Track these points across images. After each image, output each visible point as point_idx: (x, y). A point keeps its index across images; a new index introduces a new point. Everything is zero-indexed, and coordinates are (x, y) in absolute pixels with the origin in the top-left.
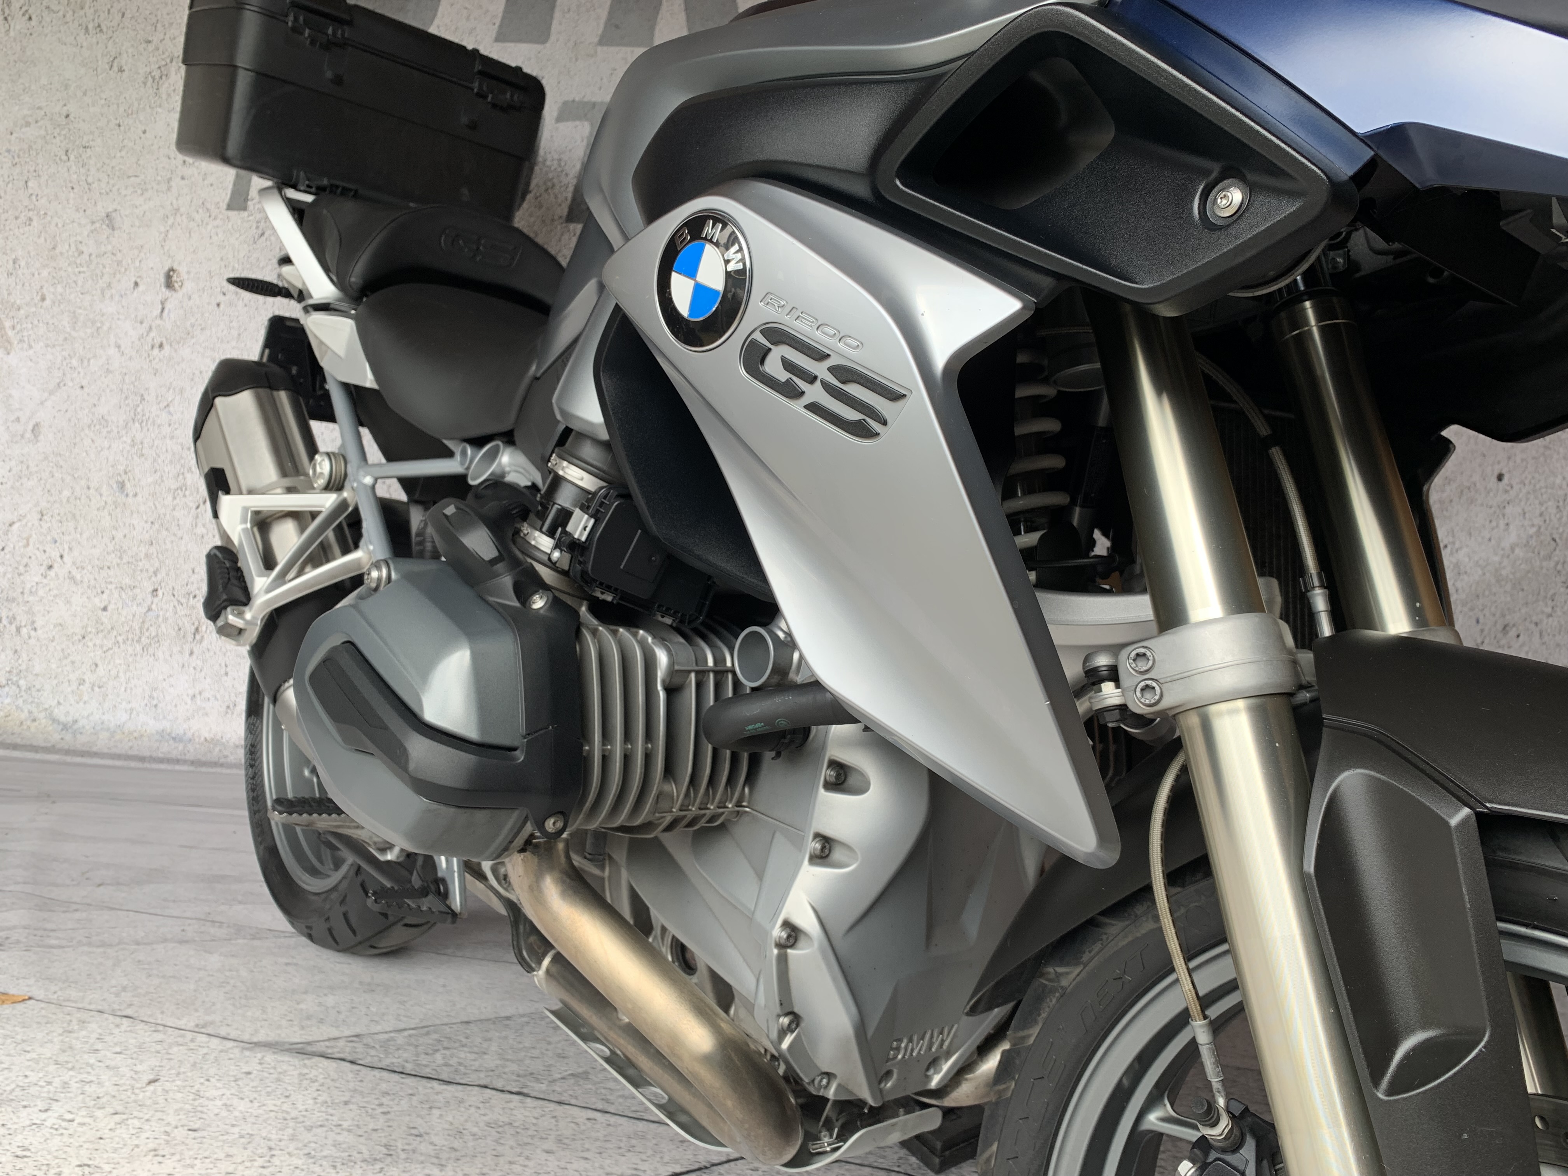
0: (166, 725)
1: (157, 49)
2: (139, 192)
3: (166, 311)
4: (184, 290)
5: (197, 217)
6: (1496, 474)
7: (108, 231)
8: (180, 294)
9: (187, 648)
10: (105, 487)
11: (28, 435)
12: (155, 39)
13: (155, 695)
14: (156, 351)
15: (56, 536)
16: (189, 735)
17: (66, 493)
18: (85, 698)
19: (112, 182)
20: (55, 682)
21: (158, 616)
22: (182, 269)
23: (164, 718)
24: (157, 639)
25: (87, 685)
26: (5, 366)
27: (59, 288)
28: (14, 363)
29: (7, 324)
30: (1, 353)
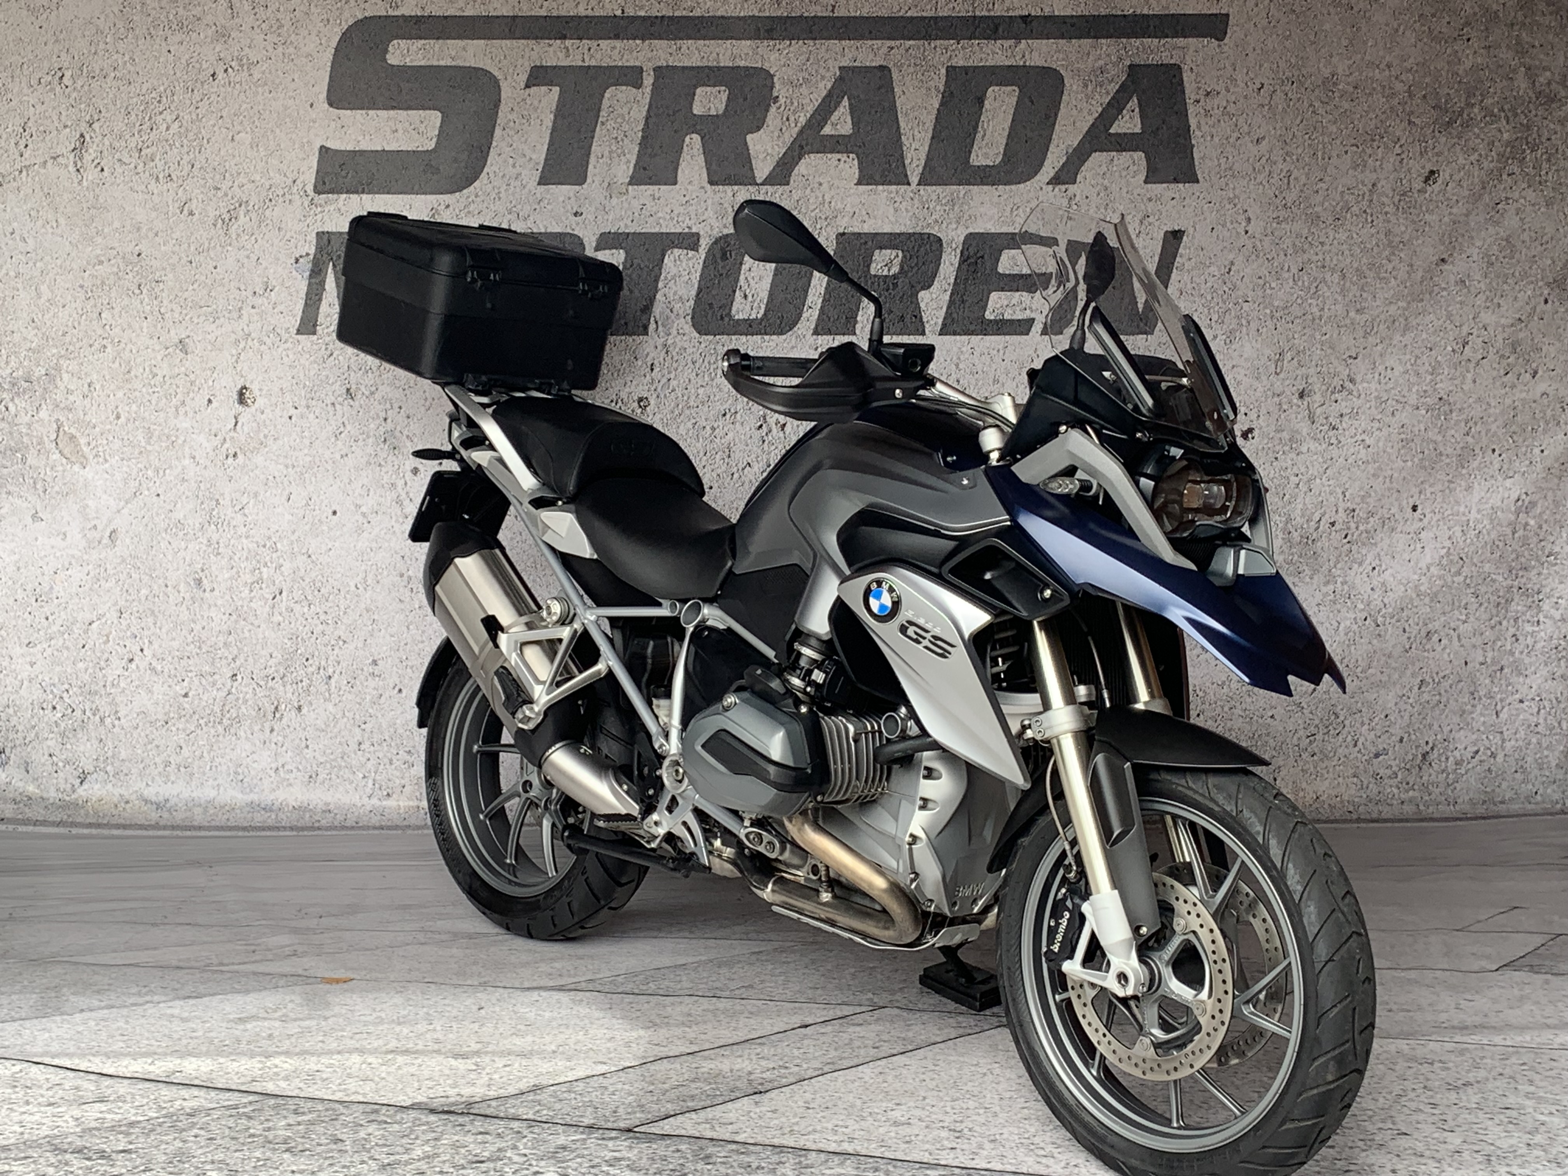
0: (254, 797)
1: (226, 195)
2: (212, 319)
3: (239, 424)
4: (257, 404)
5: (268, 342)
6: (1411, 505)
7: (182, 355)
8: (253, 409)
9: (267, 726)
10: (182, 585)
11: (106, 541)
12: (224, 186)
13: (240, 770)
14: (230, 460)
15: (136, 632)
16: (277, 804)
17: (144, 592)
18: (173, 778)
19: (184, 312)
20: (141, 766)
21: (238, 699)
22: (254, 387)
23: (251, 791)
24: (238, 720)
25: (173, 766)
26: (81, 479)
27: (134, 407)
28: (90, 477)
29: (83, 441)
30: (76, 468)
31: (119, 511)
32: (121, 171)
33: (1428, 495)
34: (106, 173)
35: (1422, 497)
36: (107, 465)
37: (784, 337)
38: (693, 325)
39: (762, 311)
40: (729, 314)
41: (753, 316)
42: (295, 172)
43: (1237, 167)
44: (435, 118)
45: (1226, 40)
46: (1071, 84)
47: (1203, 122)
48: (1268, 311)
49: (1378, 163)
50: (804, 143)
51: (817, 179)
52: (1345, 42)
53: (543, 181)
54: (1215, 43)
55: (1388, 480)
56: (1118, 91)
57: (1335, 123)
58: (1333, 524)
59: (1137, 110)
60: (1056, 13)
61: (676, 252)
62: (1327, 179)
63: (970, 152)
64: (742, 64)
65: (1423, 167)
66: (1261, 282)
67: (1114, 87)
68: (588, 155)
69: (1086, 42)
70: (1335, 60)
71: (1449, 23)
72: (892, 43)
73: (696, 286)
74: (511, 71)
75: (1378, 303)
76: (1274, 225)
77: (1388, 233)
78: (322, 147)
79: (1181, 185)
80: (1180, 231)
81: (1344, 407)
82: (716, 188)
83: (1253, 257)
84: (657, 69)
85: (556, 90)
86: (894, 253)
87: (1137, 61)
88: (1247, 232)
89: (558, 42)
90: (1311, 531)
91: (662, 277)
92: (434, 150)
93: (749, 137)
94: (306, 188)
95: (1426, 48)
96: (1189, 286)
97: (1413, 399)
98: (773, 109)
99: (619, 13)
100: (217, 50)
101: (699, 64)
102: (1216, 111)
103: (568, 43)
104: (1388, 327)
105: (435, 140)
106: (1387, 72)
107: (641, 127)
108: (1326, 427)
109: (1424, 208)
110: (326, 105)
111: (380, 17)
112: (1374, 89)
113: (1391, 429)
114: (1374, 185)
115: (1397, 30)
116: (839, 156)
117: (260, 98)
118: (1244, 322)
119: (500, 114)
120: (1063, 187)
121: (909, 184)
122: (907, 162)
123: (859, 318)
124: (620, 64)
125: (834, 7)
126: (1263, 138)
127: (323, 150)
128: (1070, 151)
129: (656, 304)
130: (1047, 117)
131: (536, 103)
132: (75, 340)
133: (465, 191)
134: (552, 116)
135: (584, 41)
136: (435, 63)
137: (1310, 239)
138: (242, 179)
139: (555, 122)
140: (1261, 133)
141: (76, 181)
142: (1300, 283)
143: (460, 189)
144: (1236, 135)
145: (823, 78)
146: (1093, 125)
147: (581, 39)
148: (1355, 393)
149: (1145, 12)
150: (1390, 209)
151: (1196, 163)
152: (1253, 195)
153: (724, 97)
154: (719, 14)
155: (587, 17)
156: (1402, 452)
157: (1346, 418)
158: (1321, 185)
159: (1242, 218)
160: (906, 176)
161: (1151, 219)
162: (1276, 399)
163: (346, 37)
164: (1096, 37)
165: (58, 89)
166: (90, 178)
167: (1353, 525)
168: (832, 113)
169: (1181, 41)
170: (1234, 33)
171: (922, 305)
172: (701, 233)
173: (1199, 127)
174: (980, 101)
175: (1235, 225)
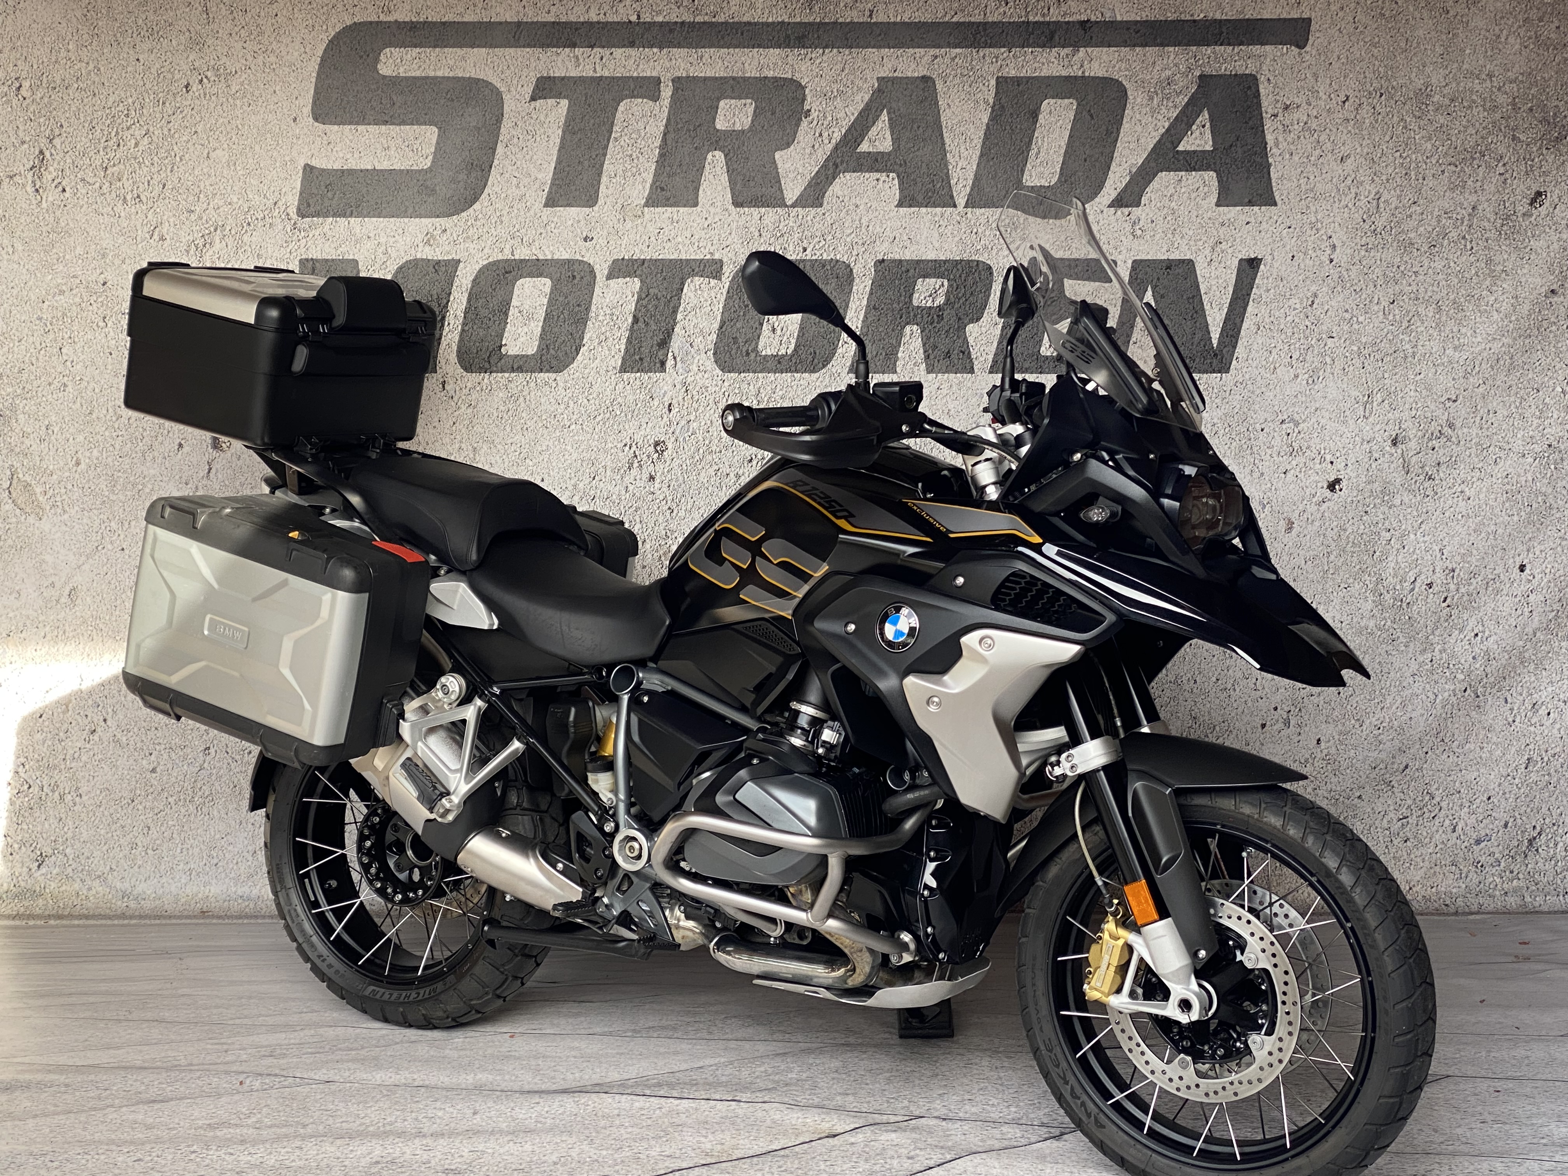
1: (200, 218)
3: (213, 471)
4: (232, 449)
6: (1518, 565)
8: (228, 454)
11: (64, 599)
12: (198, 209)
21: (211, 774)
24: (211, 798)
26: (37, 532)
27: (95, 453)
28: (47, 530)
29: (39, 490)
30: (31, 519)
31: (79, 567)
32: (84, 191)
33: (1538, 553)
34: (67, 195)
35: (1531, 555)
36: (66, 516)
37: (817, 375)
38: (716, 362)
39: (792, 347)
40: (755, 349)
41: (782, 352)
42: (276, 194)
43: (1320, 187)
44: (431, 133)
45: (1308, 48)
46: (1136, 97)
47: (1281, 139)
48: (1355, 348)
49: (1479, 184)
50: (838, 161)
51: (853, 201)
52: (1439, 50)
53: (551, 202)
54: (1295, 50)
55: (1491, 537)
56: (1187, 104)
57: (1430, 139)
58: (1430, 585)
59: (1208, 125)
60: (1119, 18)
61: (697, 280)
62: (1421, 202)
63: (1023, 171)
64: (771, 74)
65: (1529, 188)
66: (1347, 316)
67: (1183, 100)
68: (600, 175)
69: (1151, 50)
70: (1428, 70)
71: (1558, 28)
72: (937, 51)
73: (719, 318)
74: (515, 82)
75: (1479, 339)
76: (1363, 253)
77: (1489, 261)
78: (307, 166)
79: (1256, 208)
80: (1256, 258)
81: (1441, 455)
82: (741, 210)
83: (1339, 289)
84: (676, 81)
85: (565, 103)
86: (939, 282)
87: (1208, 70)
88: (1331, 261)
89: (567, 50)
90: (1406, 592)
91: (681, 309)
92: (430, 169)
93: (777, 155)
94: (290, 210)
95: (1534, 56)
96: (1267, 320)
97: (1518, 445)
98: (804, 123)
99: (634, 18)
100: (191, 58)
101: (722, 74)
102: (1296, 127)
103: (578, 51)
104: (1492, 367)
105: (431, 158)
106: (1488, 84)
107: (658, 143)
108: (1422, 477)
109: (1529, 234)
110: (311, 120)
111: (371, 23)
112: (1474, 102)
113: (1494, 480)
114: (1474, 208)
115: (1499, 36)
116: (877, 175)
117: (238, 112)
118: (1328, 360)
119: (503, 130)
120: (1126, 211)
121: (955, 206)
122: (953, 182)
123: (900, 355)
124: (635, 74)
125: (871, 12)
126: (1348, 156)
127: (308, 169)
128: (1134, 170)
129: (674, 337)
130: (1108, 133)
131: (542, 118)
132: (33, 378)
133: (464, 214)
134: (560, 132)
135: (595, 50)
136: (432, 74)
137: (1402, 268)
138: (217, 201)
139: (563, 139)
140: (1345, 150)
141: (34, 202)
142: (1391, 317)
143: (458, 212)
144: (1318, 152)
145: (859, 89)
146: (1159, 142)
147: (592, 47)
148: (1453, 439)
149: (1218, 16)
150: (1493, 234)
151: (1274, 184)
152: (1338, 219)
153: (751, 110)
154: (745, 19)
155: (598, 23)
156: (1507, 504)
157: (1443, 467)
158: (1414, 208)
159: (1325, 245)
160: (952, 197)
161: (1224, 246)
162: (1365, 446)
163: (334, 44)
164: (1162, 45)
165: (15, 101)
166: (50, 199)
167: (1452, 587)
168: (868, 129)
169: (1256, 49)
170: (1316, 39)
171: (971, 340)
172: (725, 260)
173: (1277, 145)
174: (1034, 115)
175: (1318, 252)
